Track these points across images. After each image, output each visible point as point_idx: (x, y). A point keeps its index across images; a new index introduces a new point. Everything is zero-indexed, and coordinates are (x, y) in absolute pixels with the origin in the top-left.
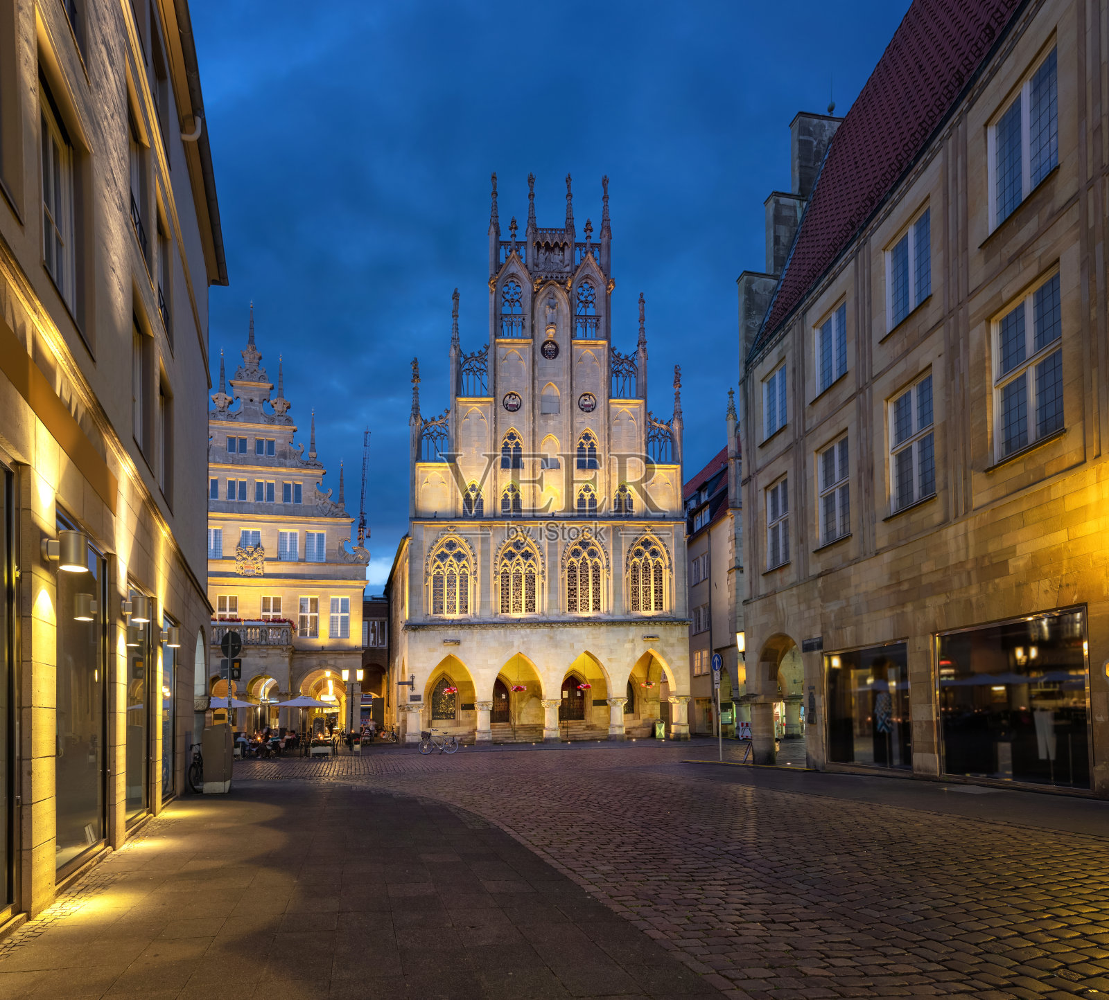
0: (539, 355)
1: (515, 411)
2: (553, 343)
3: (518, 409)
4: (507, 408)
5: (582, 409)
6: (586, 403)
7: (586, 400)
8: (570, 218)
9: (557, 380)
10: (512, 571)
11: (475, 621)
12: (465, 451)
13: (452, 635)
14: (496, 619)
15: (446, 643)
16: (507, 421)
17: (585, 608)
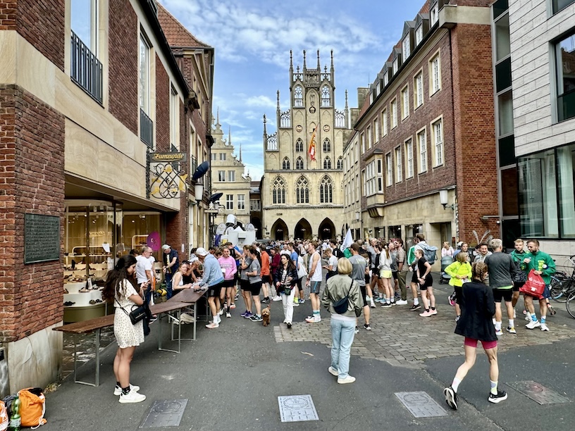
0: (308, 112)
2: (314, 108)
3: (301, 131)
4: (297, 131)
5: (325, 131)
6: (326, 129)
7: (326, 127)
8: (319, 65)
9: (315, 121)
10: (300, 188)
11: (288, 206)
12: (282, 146)
13: (280, 211)
14: (295, 206)
15: (278, 214)
16: (297, 135)
17: (327, 201)
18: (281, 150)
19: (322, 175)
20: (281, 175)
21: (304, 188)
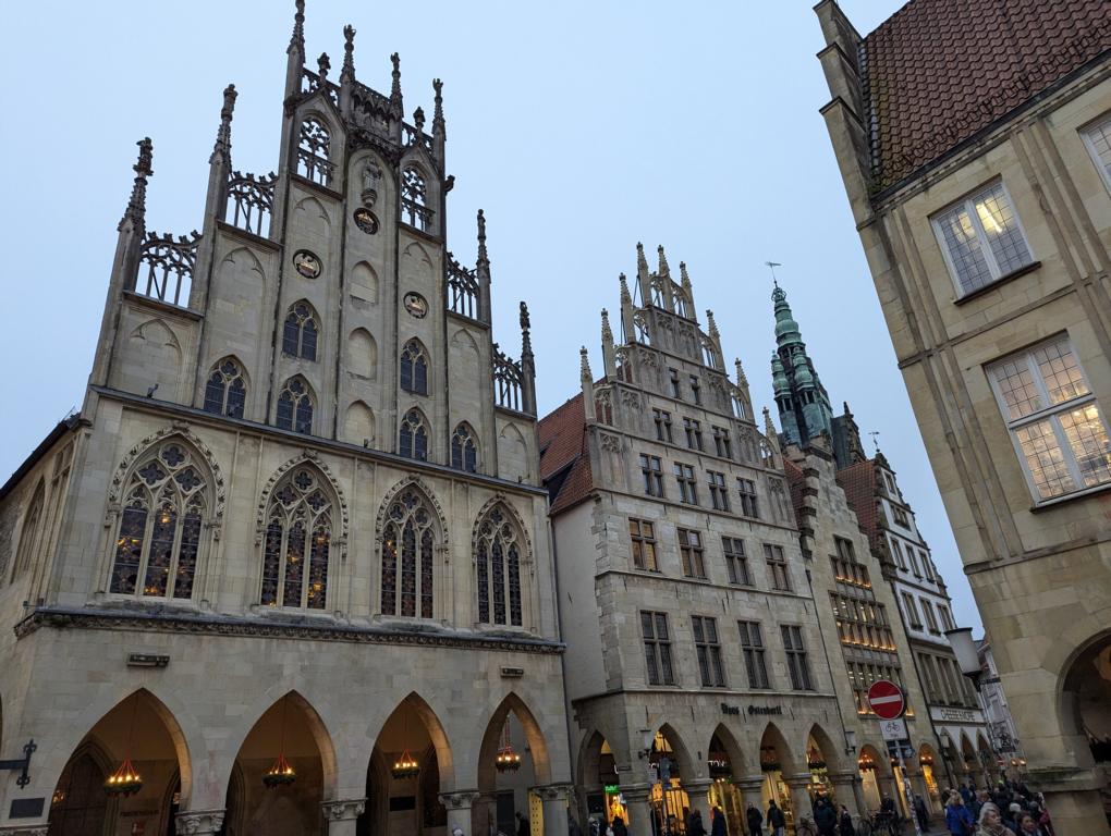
0: (351, 221)
1: (310, 277)
2: (371, 215)
3: (316, 277)
4: (298, 270)
5: (410, 311)
6: (414, 305)
7: (413, 301)
8: (397, 92)
9: (376, 262)
10: (287, 524)
11: (208, 613)
12: (219, 304)
13: (150, 642)
14: (250, 616)
15: (136, 663)
16: (298, 289)
17: (409, 610)
18: (210, 318)
19: (393, 482)
20: (195, 432)
21: (310, 527)
